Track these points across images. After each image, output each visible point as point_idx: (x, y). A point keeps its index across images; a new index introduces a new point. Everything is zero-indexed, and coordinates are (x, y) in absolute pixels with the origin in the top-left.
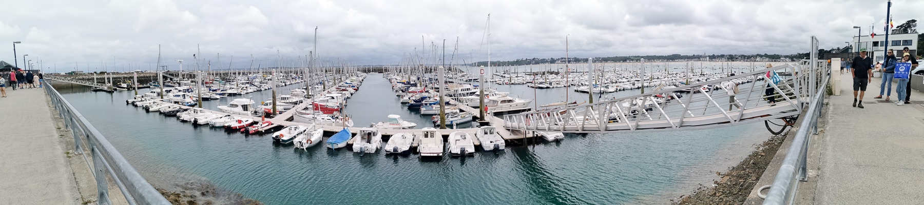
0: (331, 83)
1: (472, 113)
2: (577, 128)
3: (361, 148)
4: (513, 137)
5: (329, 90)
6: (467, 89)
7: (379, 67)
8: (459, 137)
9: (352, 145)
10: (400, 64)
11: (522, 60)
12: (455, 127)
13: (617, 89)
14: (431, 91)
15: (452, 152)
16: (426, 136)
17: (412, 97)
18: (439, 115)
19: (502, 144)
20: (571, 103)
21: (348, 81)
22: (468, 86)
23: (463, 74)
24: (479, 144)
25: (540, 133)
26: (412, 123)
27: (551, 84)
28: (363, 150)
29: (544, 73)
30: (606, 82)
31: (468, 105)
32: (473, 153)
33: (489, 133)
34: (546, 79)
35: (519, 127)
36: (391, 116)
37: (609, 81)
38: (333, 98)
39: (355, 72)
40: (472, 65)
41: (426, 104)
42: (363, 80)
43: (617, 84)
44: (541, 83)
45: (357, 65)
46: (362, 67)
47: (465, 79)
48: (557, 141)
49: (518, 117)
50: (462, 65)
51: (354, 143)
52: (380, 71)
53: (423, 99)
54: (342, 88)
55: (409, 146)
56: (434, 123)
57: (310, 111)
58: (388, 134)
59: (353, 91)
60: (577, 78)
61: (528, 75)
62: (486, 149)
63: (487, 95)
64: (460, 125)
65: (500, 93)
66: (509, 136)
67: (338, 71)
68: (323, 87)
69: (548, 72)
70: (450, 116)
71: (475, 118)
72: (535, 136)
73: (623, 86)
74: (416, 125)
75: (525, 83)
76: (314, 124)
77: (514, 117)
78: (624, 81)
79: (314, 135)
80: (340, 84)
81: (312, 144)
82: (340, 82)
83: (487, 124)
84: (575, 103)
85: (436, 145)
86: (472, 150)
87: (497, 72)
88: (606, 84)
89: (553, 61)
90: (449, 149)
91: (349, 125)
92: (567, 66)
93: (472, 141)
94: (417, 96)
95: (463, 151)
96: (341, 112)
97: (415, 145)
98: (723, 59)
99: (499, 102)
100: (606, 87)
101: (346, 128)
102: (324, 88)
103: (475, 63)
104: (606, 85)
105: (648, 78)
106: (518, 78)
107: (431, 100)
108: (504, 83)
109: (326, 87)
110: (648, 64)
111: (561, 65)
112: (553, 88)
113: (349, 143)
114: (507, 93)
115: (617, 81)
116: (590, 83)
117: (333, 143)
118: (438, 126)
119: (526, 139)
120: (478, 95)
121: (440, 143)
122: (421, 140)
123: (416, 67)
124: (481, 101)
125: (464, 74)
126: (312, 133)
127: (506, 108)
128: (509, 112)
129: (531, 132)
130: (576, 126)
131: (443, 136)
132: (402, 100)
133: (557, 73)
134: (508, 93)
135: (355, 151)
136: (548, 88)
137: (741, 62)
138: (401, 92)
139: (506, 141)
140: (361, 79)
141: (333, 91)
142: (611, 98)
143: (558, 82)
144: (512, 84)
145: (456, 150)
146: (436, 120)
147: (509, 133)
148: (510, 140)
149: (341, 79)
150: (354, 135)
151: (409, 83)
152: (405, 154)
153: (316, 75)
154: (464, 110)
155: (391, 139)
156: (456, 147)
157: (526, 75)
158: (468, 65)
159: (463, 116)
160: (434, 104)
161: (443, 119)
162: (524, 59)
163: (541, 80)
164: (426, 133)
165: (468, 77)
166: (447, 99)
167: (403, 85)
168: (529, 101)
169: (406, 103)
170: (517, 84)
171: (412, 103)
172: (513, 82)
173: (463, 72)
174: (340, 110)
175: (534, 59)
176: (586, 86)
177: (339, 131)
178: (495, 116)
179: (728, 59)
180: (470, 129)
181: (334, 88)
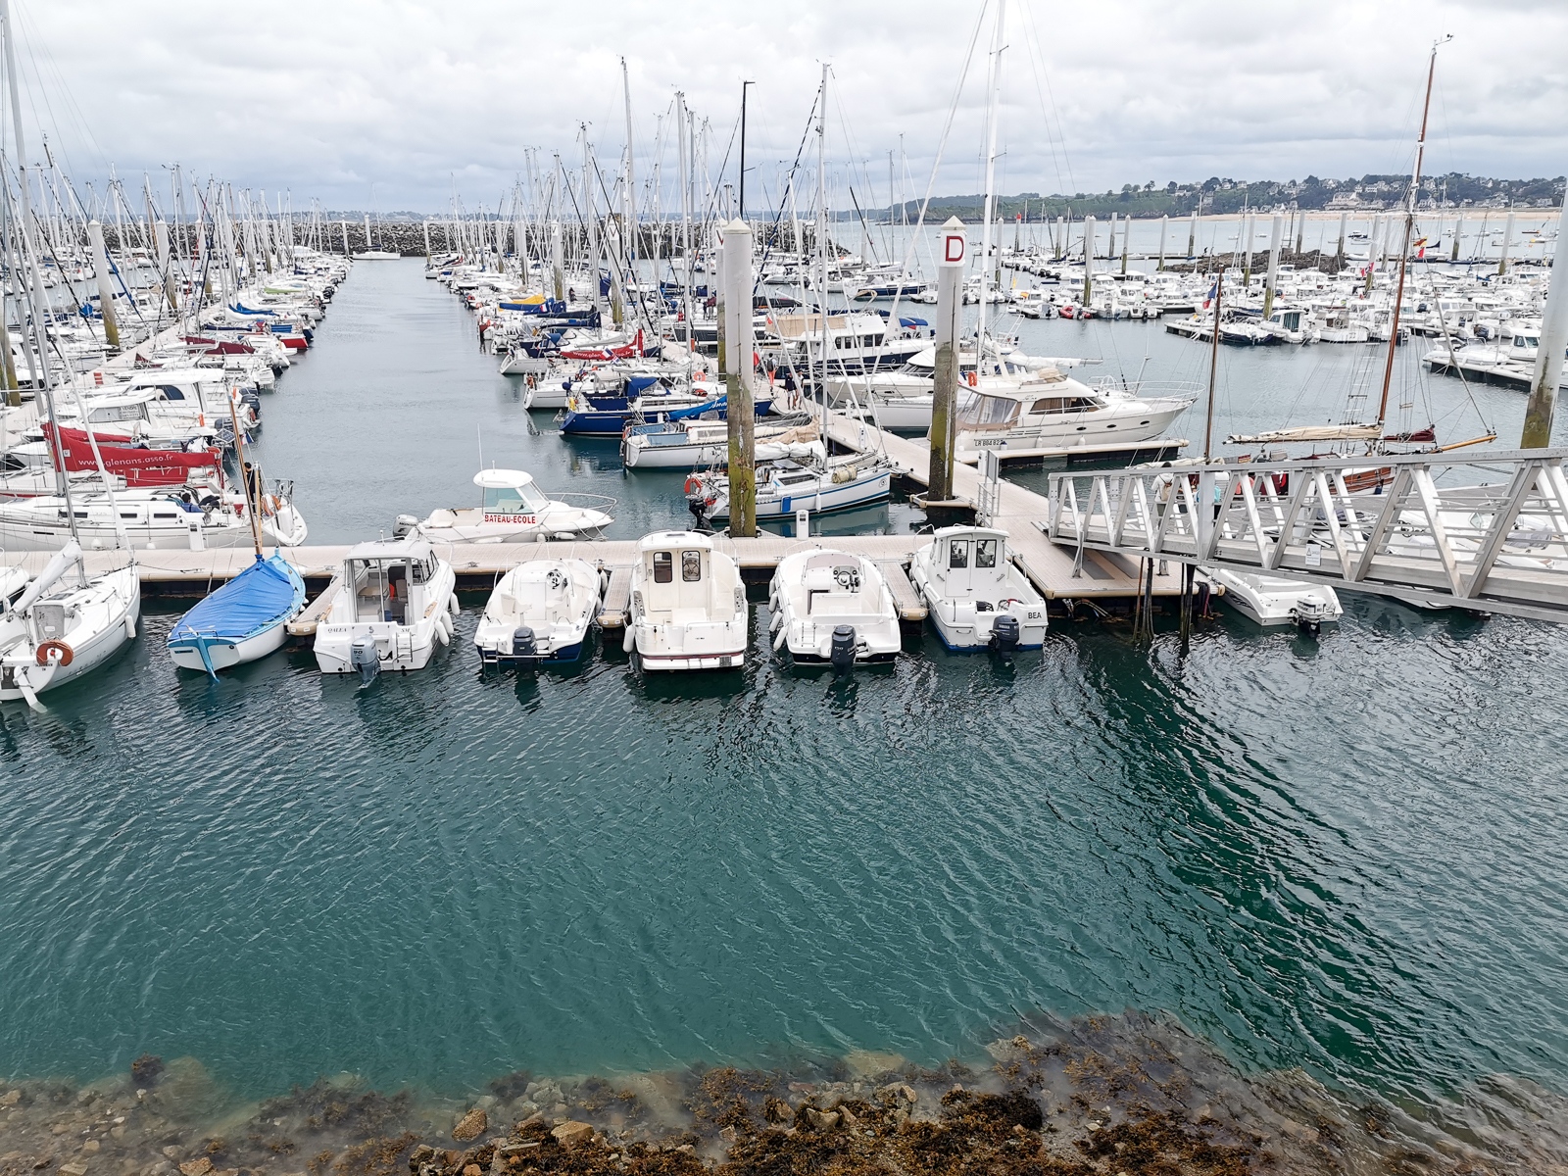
0: (149, 312)
1: (892, 461)
2: (1445, 575)
3: (357, 651)
4: (1090, 586)
5: (144, 350)
6: (868, 338)
7: (405, 221)
8: (824, 578)
9: (312, 637)
10: (507, 211)
11: (1149, 193)
12: (802, 528)
14: (672, 349)
15: (795, 648)
16: (662, 573)
17: (579, 378)
18: (724, 468)
19: (1031, 617)
20: (1406, 437)
21: (250, 298)
22: (873, 325)
23: (840, 262)
24: (921, 613)
25: (1223, 579)
26: (589, 512)
27: (1292, 320)
28: (368, 658)
29: (1260, 262)
31: (870, 420)
32: (891, 656)
33: (972, 560)
35: (1120, 538)
36: (490, 478)
38: (172, 393)
39: (280, 247)
40: (892, 216)
41: (651, 418)
42: (329, 294)
44: (1239, 315)
45: (288, 209)
46: (316, 221)
47: (851, 287)
48: (1304, 633)
50: (842, 217)
51: (321, 628)
52: (408, 243)
53: (633, 388)
54: (221, 337)
55: (584, 623)
56: (697, 508)
57: (41, 477)
58: (484, 566)
59: (283, 354)
60: (1451, 299)
61: (1172, 269)
62: (954, 640)
63: (968, 370)
64: (827, 520)
65: (1035, 361)
66: (1065, 580)
67: (184, 243)
68: (100, 330)
69: (1286, 257)
70: (780, 474)
71: (903, 487)
72: (1196, 589)
74: (607, 520)
75: (1153, 311)
76: (72, 549)
77: (1102, 484)
79: (85, 613)
80: (208, 315)
81: (77, 665)
82: (203, 304)
83: (966, 515)
84: (1427, 436)
85: (709, 614)
86: (885, 639)
87: (1018, 252)
89: (1315, 195)
90: (774, 635)
91: (281, 536)
92: (1410, 222)
93: (889, 600)
94: (602, 374)
95: (844, 642)
96: (229, 470)
97: (613, 617)
99: (1026, 408)
101: (267, 553)
102: (112, 338)
103: (912, 206)
106: (1127, 286)
107: (677, 393)
108: (1054, 312)
109: (122, 334)
111: (1359, 221)
112: (1306, 343)
113: (293, 629)
114: (1067, 361)
116: (1554, 326)
117: (208, 643)
118: (718, 523)
119: (1148, 602)
120: (923, 371)
121: (733, 608)
122: (638, 596)
123: (592, 227)
124: (942, 400)
125: (848, 260)
126: (66, 603)
127: (1056, 437)
128: (1074, 461)
129: (1175, 568)
130: (1438, 568)
131: (746, 573)
132: (529, 397)
133: (1335, 265)
134: (1074, 361)
135: (327, 666)
136: (1273, 341)
138: (522, 354)
139: (1054, 604)
140: (318, 286)
141: (171, 352)
143: (1334, 315)
144: (1096, 316)
145: (809, 638)
146: (705, 493)
147: (1068, 565)
148: (1074, 599)
149: (205, 285)
150: (316, 585)
151: (557, 309)
152: (569, 663)
153: (48, 261)
154: (850, 441)
155: (499, 590)
156: (809, 624)
157: (1162, 269)
158: (872, 214)
159: (843, 473)
160: (694, 415)
161: (742, 491)
162: (1161, 185)
163: (1241, 301)
164: (659, 557)
165: (871, 279)
166: (762, 389)
167: (533, 320)
168: (1170, 408)
169: (554, 410)
170: (1117, 317)
171: (583, 410)
172: (1097, 304)
173: (843, 252)
174: (223, 458)
175: (1211, 184)
176: (1509, 348)
177: (235, 571)
178: (1002, 475)
180: (878, 539)
181: (171, 339)
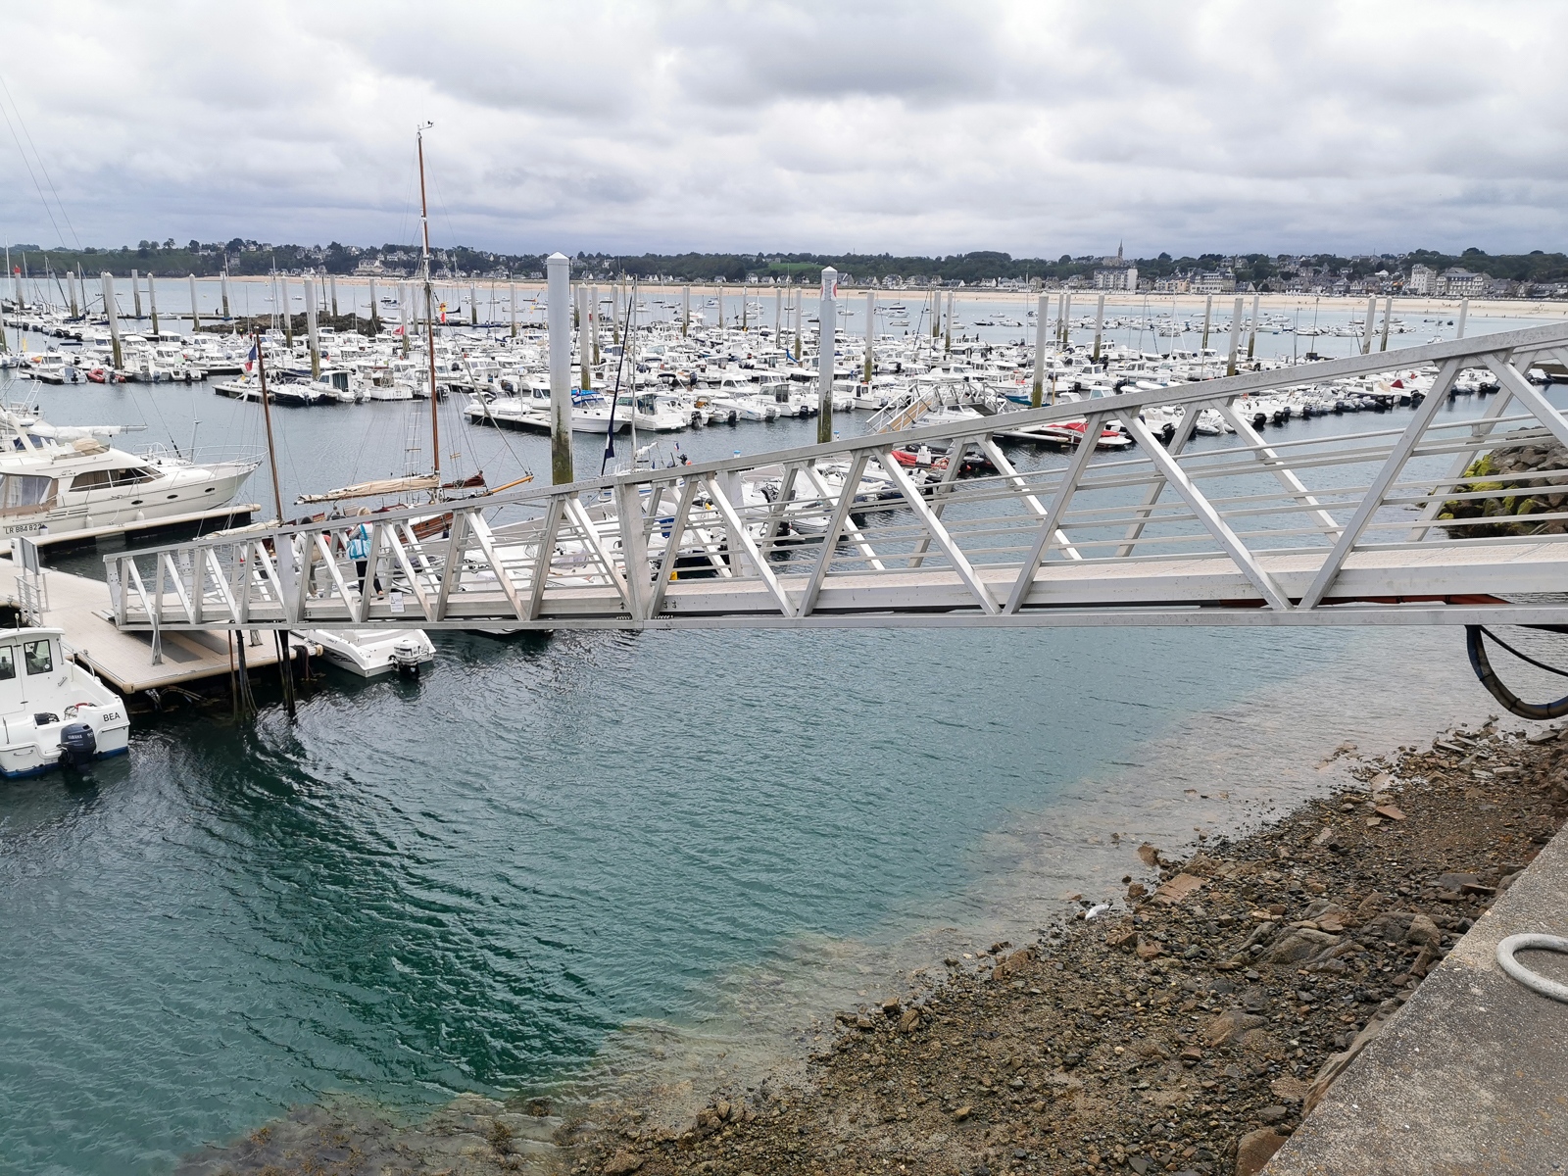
2: (509, 603)
4: (174, 671)
11: (169, 250)
13: (697, 417)
19: (107, 719)
20: (460, 484)
25: (317, 639)
27: (341, 380)
29: (299, 325)
30: (640, 378)
33: (20, 667)
34: (314, 354)
35: (200, 614)
37: (653, 377)
43: (696, 393)
44: (287, 376)
48: (405, 677)
49: (185, 559)
60: (477, 358)
61: (210, 329)
65: (65, 431)
66: (142, 669)
69: (324, 320)
72: (293, 653)
73: (730, 402)
75: (196, 373)
77: (169, 560)
78: (734, 378)
84: (477, 481)
88: (639, 387)
89: (341, 261)
92: (428, 290)
98: (1214, 280)
99: (65, 485)
100: (640, 404)
104: (639, 394)
105: (851, 366)
106: (163, 347)
108: (81, 376)
110: (852, 298)
112: (358, 401)
114: (105, 430)
115: (699, 375)
116: (559, 379)
119: (244, 677)
127: (108, 514)
128: (133, 539)
129: (267, 636)
130: (502, 598)
133: (372, 327)
134: (115, 429)
136: (326, 401)
137: (1310, 298)
139: (134, 700)
142: (668, 461)
143: (379, 375)
144: (132, 379)
147: (143, 653)
148: (159, 688)
157: (198, 329)
162: (181, 243)
163: (289, 362)
168: (234, 473)
170: (157, 380)
172: (131, 367)
175: (235, 245)
176: (530, 399)
178: (45, 564)
179: (1240, 278)
